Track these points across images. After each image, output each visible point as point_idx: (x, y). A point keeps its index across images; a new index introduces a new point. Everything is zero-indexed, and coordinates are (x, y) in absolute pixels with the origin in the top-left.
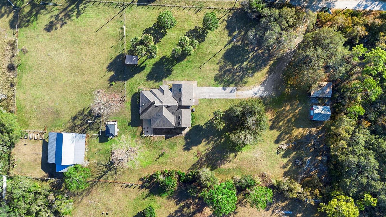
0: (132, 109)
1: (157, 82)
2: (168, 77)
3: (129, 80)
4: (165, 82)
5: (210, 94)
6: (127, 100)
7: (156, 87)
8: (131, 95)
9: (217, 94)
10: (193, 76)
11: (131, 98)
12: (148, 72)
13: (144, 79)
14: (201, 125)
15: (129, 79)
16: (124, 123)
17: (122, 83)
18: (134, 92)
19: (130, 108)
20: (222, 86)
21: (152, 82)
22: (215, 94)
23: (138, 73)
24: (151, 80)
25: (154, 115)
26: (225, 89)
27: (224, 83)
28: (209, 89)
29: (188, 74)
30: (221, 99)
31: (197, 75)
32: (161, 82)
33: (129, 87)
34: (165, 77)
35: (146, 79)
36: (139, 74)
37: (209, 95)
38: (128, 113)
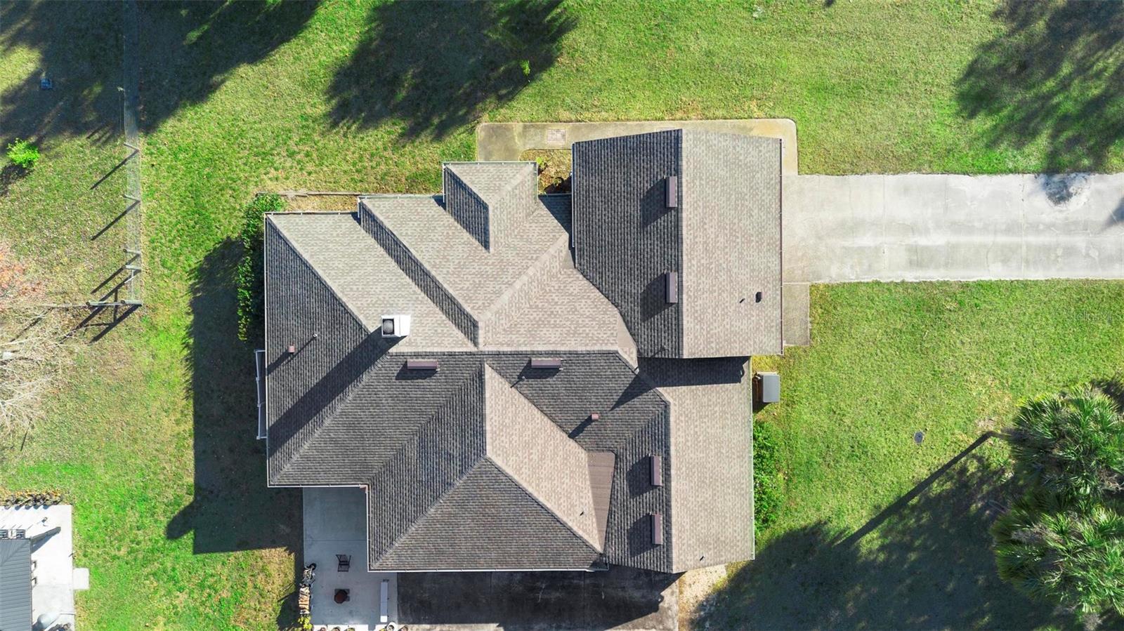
0: (201, 391)
1: (425, 136)
2: (529, 91)
3: (169, 125)
4: (498, 132)
5: (923, 241)
6: (154, 310)
7: (414, 184)
8: (193, 262)
9: (989, 239)
10: (751, 71)
11: (193, 290)
12: (343, 48)
13: (305, 117)
14: (834, 526)
15: (169, 111)
16: (132, 518)
17: (107, 151)
18: (221, 235)
19: (180, 375)
20: (1034, 162)
21: (382, 135)
22: (963, 239)
23: (255, 57)
24: (371, 120)
25: (401, 452)
26: (1064, 185)
27: (1054, 137)
28: (906, 190)
29: (709, 53)
30: (1025, 285)
31: (795, 65)
32: (457, 137)
33: (175, 187)
34: (495, 89)
35: (322, 109)
36: (261, 67)
37: (913, 250)
38: (167, 422)
